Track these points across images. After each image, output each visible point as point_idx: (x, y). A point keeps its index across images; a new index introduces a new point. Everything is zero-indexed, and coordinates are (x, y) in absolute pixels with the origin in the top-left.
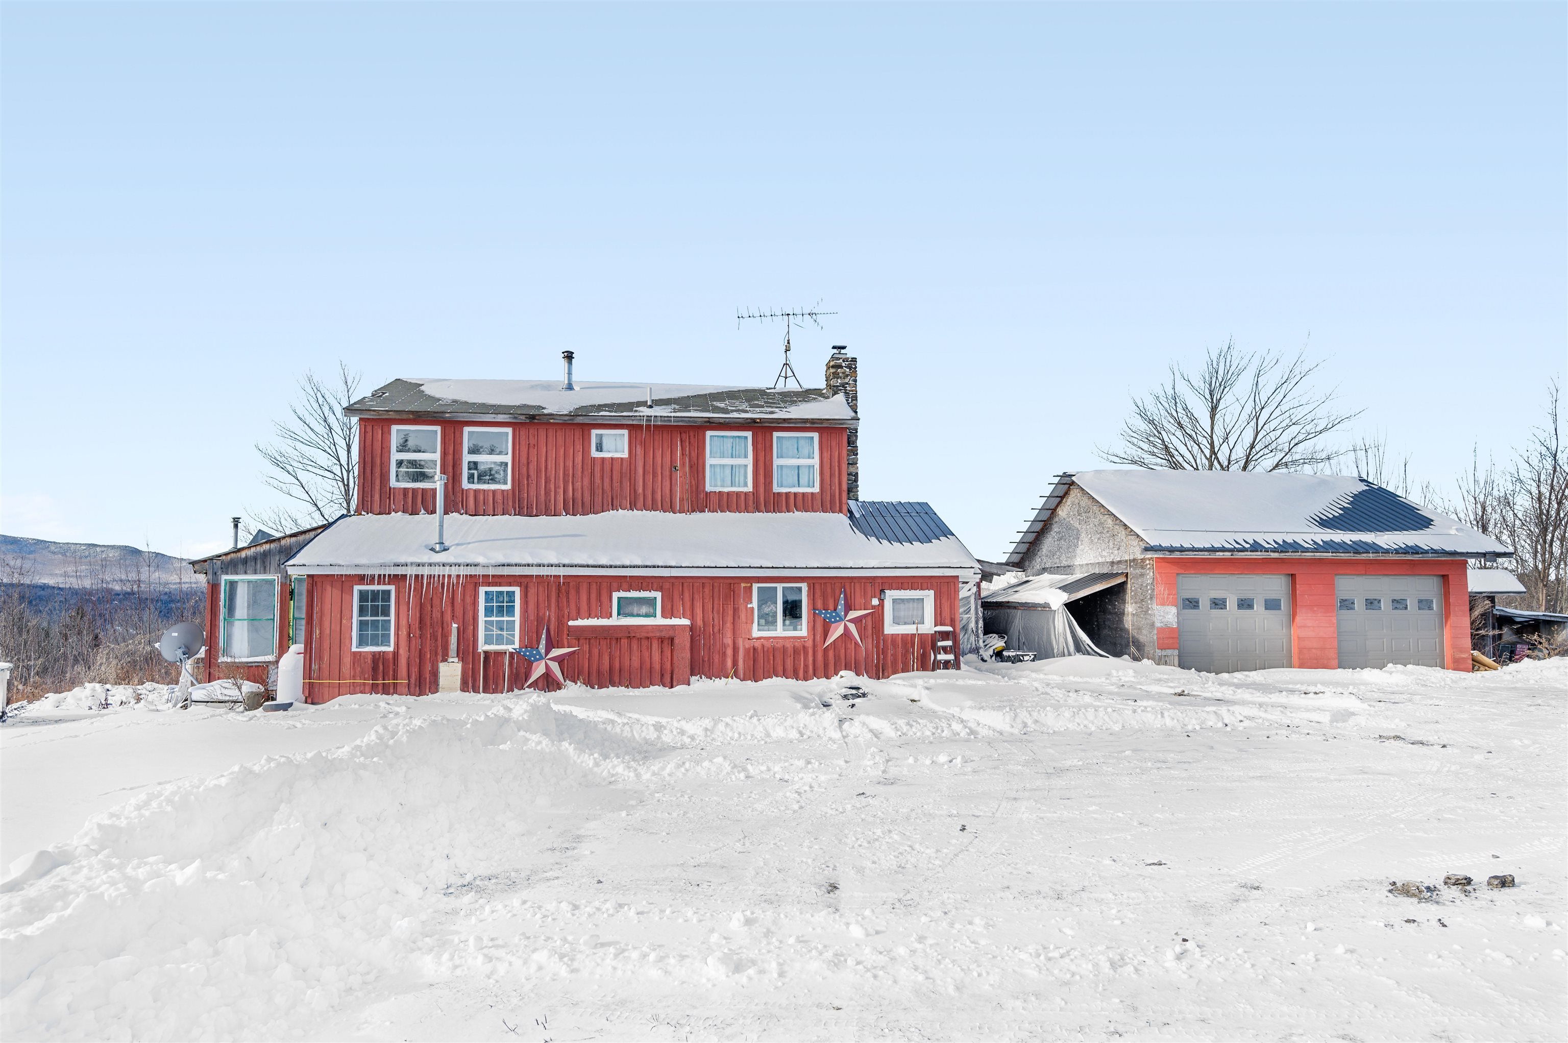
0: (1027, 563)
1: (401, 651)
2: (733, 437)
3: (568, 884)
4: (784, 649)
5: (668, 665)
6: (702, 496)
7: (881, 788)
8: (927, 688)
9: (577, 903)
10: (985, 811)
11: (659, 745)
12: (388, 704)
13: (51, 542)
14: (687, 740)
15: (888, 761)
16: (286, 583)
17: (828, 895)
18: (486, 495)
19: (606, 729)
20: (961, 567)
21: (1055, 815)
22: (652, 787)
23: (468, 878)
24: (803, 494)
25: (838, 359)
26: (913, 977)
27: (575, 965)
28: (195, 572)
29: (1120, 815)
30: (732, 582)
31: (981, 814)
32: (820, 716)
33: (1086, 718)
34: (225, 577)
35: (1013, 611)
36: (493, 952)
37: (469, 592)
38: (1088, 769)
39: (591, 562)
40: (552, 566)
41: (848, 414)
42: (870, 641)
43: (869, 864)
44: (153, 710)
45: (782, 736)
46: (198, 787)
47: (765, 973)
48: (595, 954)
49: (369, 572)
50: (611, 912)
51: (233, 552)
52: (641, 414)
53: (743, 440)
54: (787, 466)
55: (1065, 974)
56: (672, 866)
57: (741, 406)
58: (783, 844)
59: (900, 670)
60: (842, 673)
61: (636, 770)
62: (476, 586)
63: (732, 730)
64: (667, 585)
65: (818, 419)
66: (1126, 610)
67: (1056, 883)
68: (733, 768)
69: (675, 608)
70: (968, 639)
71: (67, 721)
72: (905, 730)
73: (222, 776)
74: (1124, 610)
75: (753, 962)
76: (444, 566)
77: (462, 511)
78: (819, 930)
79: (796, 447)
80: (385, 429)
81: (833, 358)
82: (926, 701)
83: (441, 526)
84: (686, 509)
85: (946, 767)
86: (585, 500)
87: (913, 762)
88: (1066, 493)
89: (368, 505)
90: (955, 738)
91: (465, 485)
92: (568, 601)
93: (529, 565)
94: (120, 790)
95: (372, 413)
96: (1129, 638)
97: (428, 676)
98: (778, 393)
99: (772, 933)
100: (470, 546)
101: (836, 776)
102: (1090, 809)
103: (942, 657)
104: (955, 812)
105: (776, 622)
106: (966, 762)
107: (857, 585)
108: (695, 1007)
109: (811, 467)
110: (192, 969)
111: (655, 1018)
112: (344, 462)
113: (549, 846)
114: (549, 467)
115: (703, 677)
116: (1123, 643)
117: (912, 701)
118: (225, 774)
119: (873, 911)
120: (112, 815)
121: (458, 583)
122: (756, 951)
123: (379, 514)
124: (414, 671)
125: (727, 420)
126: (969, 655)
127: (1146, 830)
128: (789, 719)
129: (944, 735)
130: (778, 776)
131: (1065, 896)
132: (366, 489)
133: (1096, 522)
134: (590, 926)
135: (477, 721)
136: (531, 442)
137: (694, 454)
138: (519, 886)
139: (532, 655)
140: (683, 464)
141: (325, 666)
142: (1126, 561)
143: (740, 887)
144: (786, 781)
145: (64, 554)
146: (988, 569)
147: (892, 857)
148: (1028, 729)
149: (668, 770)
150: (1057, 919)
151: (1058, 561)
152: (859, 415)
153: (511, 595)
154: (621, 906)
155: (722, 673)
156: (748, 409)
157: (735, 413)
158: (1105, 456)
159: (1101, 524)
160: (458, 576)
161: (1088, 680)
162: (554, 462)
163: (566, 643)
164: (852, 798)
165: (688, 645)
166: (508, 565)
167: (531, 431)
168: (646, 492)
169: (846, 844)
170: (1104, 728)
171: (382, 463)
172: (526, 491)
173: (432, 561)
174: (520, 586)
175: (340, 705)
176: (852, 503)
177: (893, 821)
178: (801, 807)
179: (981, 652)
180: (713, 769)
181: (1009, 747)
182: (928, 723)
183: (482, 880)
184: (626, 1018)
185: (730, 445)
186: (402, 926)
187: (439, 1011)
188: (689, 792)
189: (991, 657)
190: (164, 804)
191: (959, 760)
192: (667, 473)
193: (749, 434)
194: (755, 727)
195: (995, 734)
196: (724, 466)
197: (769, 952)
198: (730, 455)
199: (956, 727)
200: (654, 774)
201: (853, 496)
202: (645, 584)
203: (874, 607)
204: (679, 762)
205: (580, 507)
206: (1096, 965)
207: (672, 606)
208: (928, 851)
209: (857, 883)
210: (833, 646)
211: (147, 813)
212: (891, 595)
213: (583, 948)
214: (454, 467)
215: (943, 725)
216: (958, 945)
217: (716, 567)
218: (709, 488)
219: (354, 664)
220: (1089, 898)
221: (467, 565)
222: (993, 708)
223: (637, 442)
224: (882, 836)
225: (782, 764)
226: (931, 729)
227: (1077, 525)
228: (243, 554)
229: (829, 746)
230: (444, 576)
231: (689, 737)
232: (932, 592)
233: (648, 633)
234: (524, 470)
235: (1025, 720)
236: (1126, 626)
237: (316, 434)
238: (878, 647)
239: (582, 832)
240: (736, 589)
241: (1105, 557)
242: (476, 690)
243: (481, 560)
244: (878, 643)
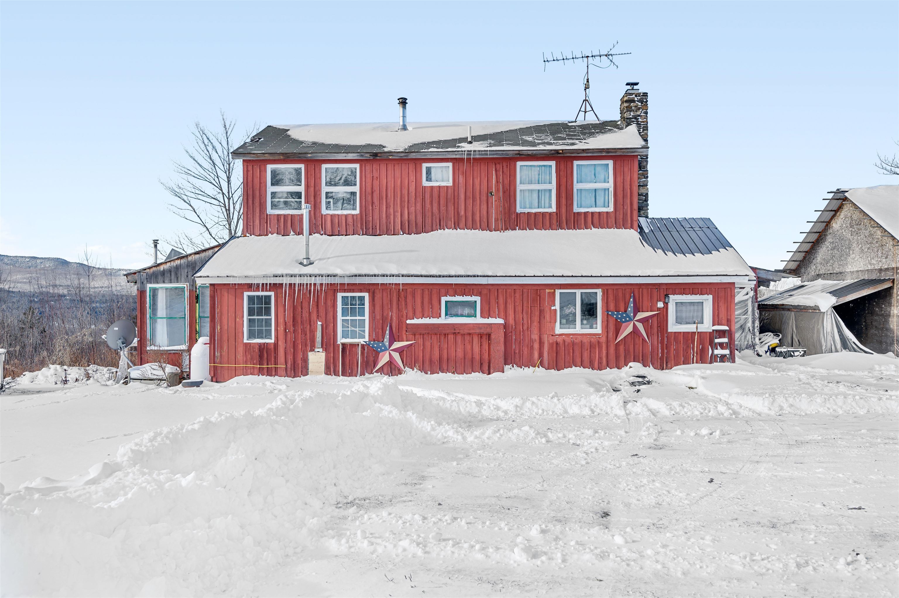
0: (803, 270)
1: (280, 343)
2: (541, 166)
3: (418, 505)
4: (582, 344)
5: (486, 356)
6: (513, 217)
7: (651, 452)
8: (703, 378)
9: (426, 516)
10: (731, 470)
11: (480, 417)
12: (273, 383)
13: (4, 256)
14: (502, 414)
15: (660, 432)
16: (192, 290)
17: (601, 519)
18: (340, 219)
19: (438, 404)
20: (736, 275)
21: (787, 474)
22: (475, 446)
23: (350, 499)
24: (599, 213)
25: (631, 94)
26: (654, 566)
27: (427, 549)
28: (128, 282)
29: (841, 475)
30: (539, 288)
31: (728, 471)
32: (608, 398)
33: (836, 404)
34: (149, 286)
35: (787, 313)
36: (373, 540)
37: (330, 297)
38: (825, 442)
39: (424, 273)
40: (393, 276)
41: (638, 142)
42: (656, 337)
43: (635, 501)
44: (104, 385)
45: (577, 412)
46: (182, 430)
47: (553, 559)
48: (439, 544)
49: (255, 282)
50: (449, 521)
51: (155, 266)
52: (463, 149)
53: (548, 168)
54: (585, 190)
55: (763, 569)
56: (491, 497)
57: (546, 139)
58: (572, 486)
59: (682, 362)
60: (631, 364)
61: (462, 434)
62: (335, 292)
63: (537, 407)
64: (485, 291)
65: (613, 149)
66: (892, 312)
67: (774, 518)
68: (536, 434)
69: (491, 309)
70: (746, 337)
71: (44, 392)
72: (678, 410)
73: (194, 423)
74: (890, 312)
75: (545, 553)
76: (310, 276)
77: (322, 232)
78: (593, 539)
79: (593, 172)
80: (262, 168)
81: (627, 94)
82: (702, 389)
83: (307, 245)
84: (500, 227)
85: (706, 437)
86: (418, 221)
87: (680, 434)
88: (840, 208)
89: (250, 228)
90: (719, 418)
91: (324, 211)
92: (406, 305)
93: (375, 276)
94: (101, 439)
95: (252, 155)
96: (894, 337)
97: (300, 362)
98: (579, 126)
99: (560, 539)
100: (330, 260)
101: (617, 442)
102: (817, 471)
103: (719, 352)
104: (707, 470)
105: (575, 321)
106: (724, 435)
107: (645, 291)
108: (506, 576)
109: (606, 190)
110: (200, 534)
111: (480, 579)
112: (225, 191)
113: (404, 482)
114: (389, 195)
115: (515, 366)
116: (888, 341)
117: (689, 388)
118: (195, 422)
119: (632, 529)
120: (136, 444)
121: (321, 290)
122: (548, 548)
123: (259, 235)
124: (290, 358)
125: (535, 152)
126: (746, 350)
127: (858, 486)
128: (583, 399)
129: (710, 414)
130: (571, 442)
131: (778, 526)
132: (249, 216)
133: (867, 233)
134: (435, 529)
135: (345, 395)
136: (374, 175)
137: (507, 182)
138: (385, 505)
139: (378, 347)
140: (498, 190)
141: (225, 353)
142: (893, 268)
143: (539, 512)
144: (578, 445)
145: (14, 265)
146: (763, 275)
147: (652, 497)
148: (784, 412)
149: (487, 435)
150: (767, 538)
151: (831, 268)
152: (649, 145)
153: (362, 299)
154: (455, 519)
155: (530, 363)
156: (552, 141)
157: (541, 146)
158: (889, 168)
159: (871, 235)
160: (321, 284)
161: (852, 373)
162: (393, 191)
163: (405, 338)
164: (627, 457)
165: (502, 340)
166: (360, 276)
167: (374, 166)
168: (467, 214)
169: (619, 488)
170: (851, 412)
171: (260, 195)
172: (371, 215)
173: (301, 273)
174: (369, 292)
175: (238, 383)
176: (642, 220)
177: (658, 474)
178: (587, 463)
179: (757, 348)
180: (522, 435)
181: (763, 424)
182: (698, 406)
183: (359, 500)
184: (461, 579)
185: (536, 173)
186: (313, 522)
187: (344, 569)
188: (503, 450)
189: (766, 352)
190: (165, 439)
191: (718, 433)
192: (484, 198)
193: (553, 163)
194: (556, 405)
195: (754, 415)
196: (531, 191)
197: (556, 548)
198: (537, 182)
199: (722, 408)
200: (476, 437)
201: (644, 214)
202: (467, 290)
203: (659, 309)
204: (495, 429)
205: (414, 228)
206: (786, 565)
207: (489, 308)
208: (681, 495)
209: (624, 512)
210: (623, 342)
211: (156, 444)
212: (674, 299)
213: (431, 540)
214: (315, 197)
215: (711, 407)
216: (690, 550)
217: (525, 276)
218: (519, 210)
219: (246, 352)
220: (796, 528)
221: (328, 276)
222: (756, 395)
223: (460, 173)
224: (647, 484)
225: (575, 433)
226: (700, 410)
227: (849, 236)
228: (162, 268)
229: (614, 421)
230: (311, 284)
231: (503, 411)
232: (711, 297)
233: (469, 330)
234: (369, 198)
235: (782, 404)
236: (892, 326)
237: (204, 169)
238: (662, 343)
239: (425, 474)
240: (542, 295)
241: (874, 264)
242: (336, 374)
243: (338, 272)
244: (662, 339)
